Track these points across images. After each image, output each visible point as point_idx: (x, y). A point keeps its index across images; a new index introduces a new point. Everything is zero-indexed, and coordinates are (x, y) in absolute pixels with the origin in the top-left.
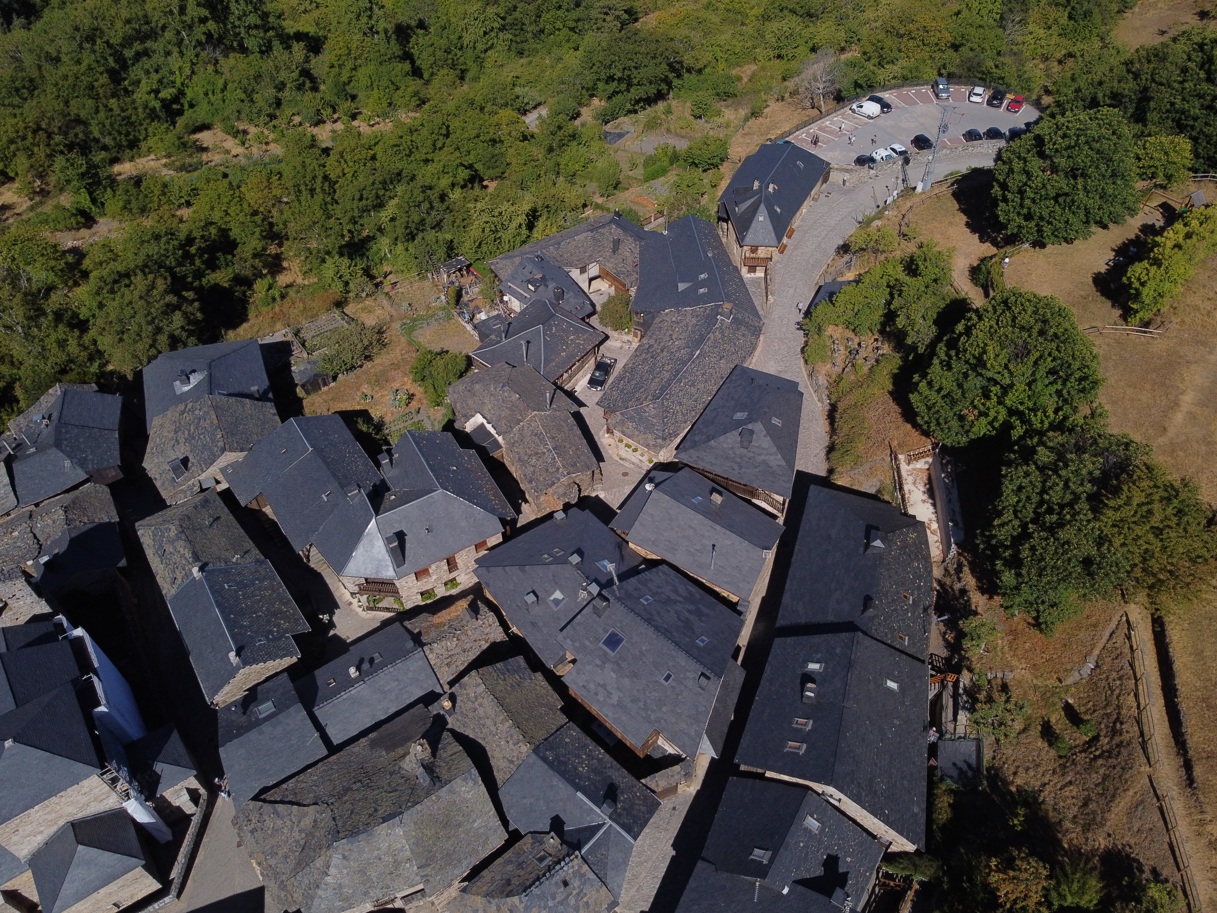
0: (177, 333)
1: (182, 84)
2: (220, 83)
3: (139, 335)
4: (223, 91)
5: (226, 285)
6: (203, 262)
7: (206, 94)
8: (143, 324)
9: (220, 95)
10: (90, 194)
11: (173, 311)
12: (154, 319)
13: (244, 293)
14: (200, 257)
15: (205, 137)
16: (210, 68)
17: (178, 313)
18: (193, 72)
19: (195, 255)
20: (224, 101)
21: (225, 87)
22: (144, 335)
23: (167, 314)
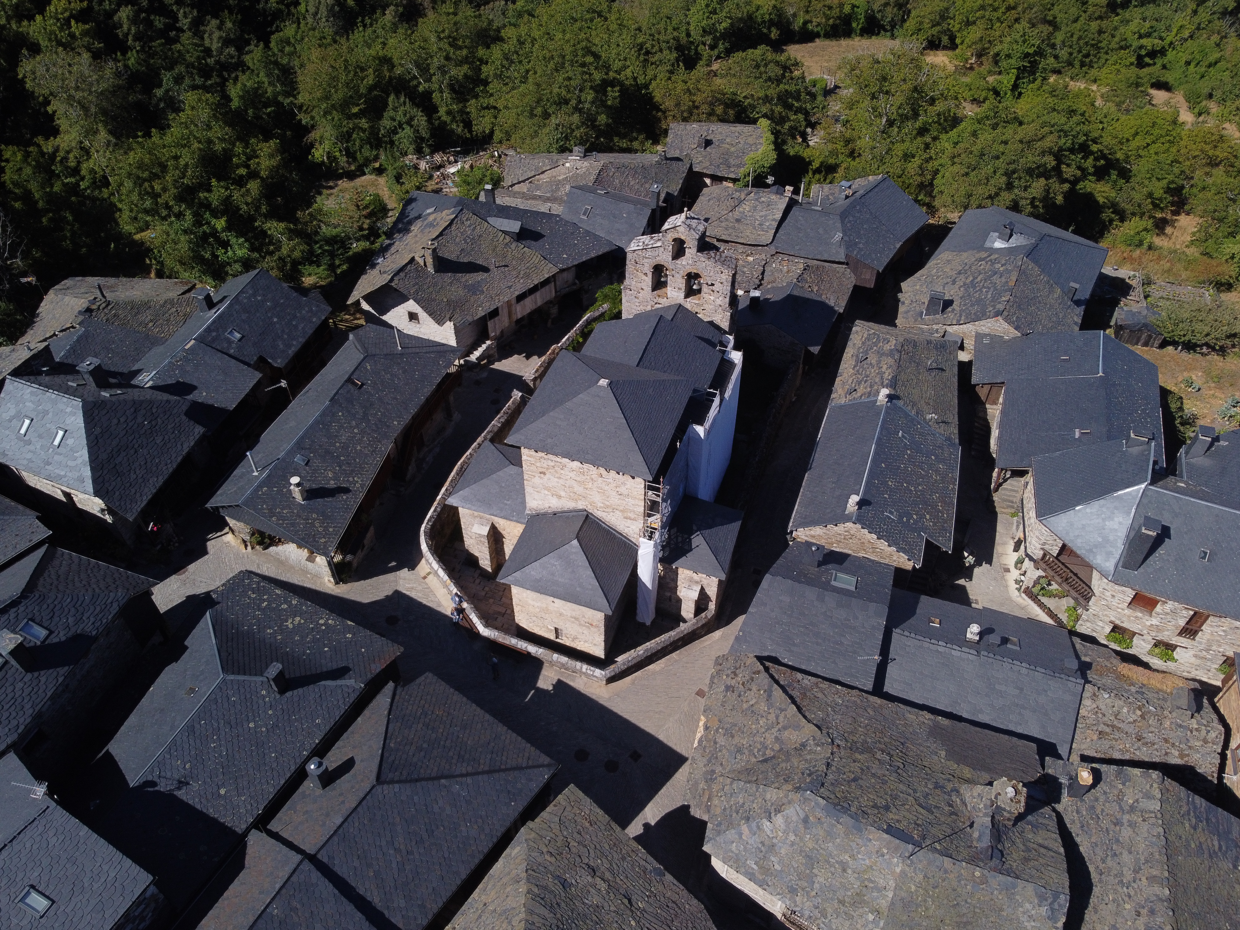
0: (1023, 203)
1: (1171, 43)
2: (1212, 58)
3: (987, 179)
4: (1210, 66)
5: (1101, 200)
6: (1094, 166)
7: (1188, 63)
8: (1001, 171)
9: (1203, 69)
10: (1018, 78)
11: (1039, 176)
12: (1014, 172)
13: (1111, 221)
14: (1096, 159)
15: (1159, 96)
16: (1215, 38)
17: (1042, 181)
18: (1191, 37)
19: (1092, 153)
20: (1203, 77)
21: (1216, 63)
22: (992, 182)
23: (1031, 176)
